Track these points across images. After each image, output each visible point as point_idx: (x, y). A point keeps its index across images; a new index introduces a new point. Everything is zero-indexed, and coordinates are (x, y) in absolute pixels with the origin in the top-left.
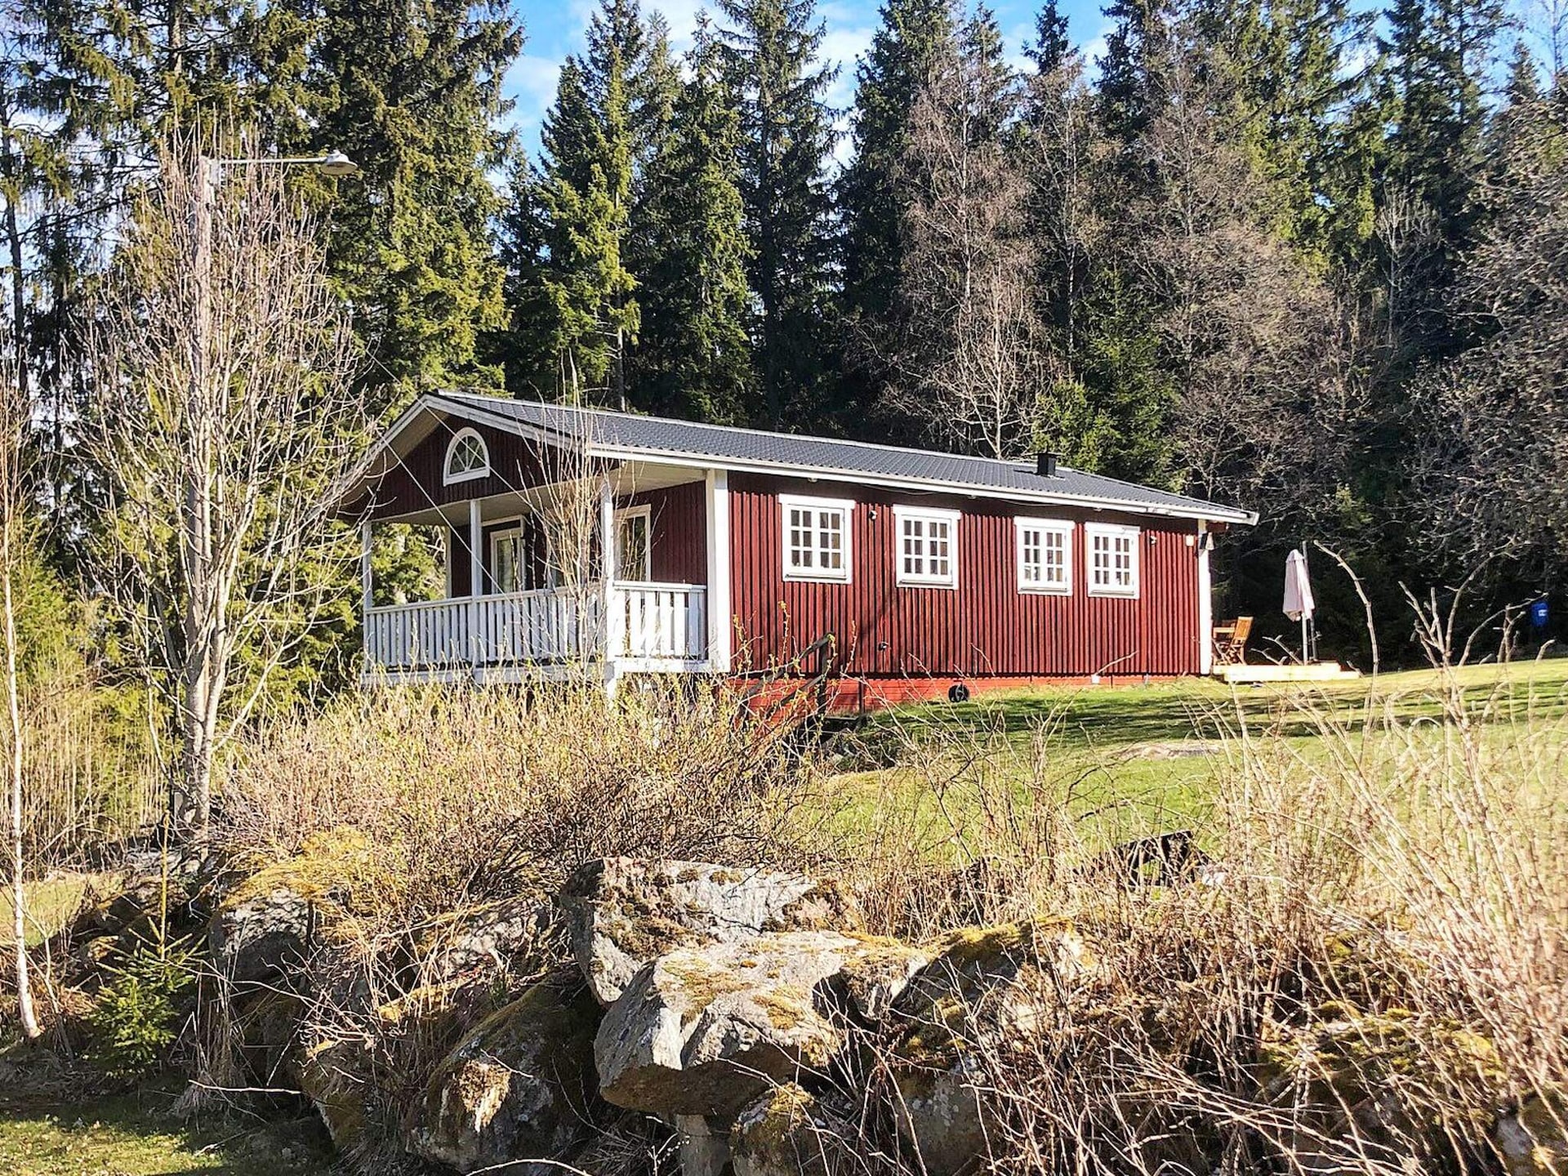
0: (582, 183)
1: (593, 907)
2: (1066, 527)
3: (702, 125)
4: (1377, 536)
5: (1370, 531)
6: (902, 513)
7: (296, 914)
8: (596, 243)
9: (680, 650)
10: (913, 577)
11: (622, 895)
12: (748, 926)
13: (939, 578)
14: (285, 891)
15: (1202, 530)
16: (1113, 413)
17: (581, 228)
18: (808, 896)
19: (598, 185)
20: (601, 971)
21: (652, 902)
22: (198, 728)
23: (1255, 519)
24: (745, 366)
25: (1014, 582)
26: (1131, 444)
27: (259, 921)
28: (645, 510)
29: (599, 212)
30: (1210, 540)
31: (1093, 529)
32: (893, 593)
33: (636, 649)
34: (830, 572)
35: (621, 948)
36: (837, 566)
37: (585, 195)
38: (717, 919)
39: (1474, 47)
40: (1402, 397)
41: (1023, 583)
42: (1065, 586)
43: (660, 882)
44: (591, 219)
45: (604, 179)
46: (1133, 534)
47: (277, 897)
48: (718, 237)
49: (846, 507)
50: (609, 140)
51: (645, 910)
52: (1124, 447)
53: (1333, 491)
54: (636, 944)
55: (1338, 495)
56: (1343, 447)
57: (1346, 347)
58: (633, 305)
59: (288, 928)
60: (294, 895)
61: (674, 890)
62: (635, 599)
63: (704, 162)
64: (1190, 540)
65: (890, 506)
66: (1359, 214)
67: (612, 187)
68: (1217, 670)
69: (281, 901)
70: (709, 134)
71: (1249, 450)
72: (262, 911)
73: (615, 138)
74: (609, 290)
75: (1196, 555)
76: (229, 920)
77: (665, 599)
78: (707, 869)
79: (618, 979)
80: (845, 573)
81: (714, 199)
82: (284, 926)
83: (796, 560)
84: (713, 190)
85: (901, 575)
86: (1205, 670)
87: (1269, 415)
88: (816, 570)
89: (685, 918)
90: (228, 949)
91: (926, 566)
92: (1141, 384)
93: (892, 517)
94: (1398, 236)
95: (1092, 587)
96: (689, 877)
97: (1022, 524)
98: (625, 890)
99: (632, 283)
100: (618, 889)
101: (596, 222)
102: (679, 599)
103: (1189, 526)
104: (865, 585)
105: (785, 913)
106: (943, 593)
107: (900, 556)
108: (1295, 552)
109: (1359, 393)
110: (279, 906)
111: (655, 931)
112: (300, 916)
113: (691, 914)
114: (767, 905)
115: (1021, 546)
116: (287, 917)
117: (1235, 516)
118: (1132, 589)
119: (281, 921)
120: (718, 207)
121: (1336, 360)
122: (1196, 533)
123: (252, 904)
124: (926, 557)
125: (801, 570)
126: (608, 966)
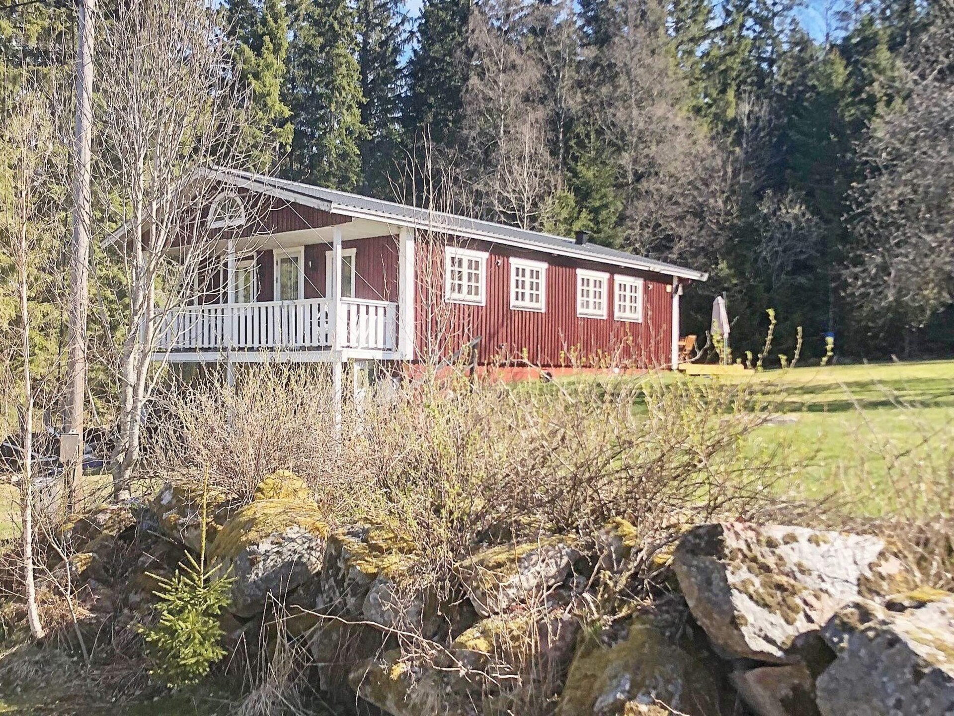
0: (257, 48)
1: (724, 567)
2: (604, 276)
3: (335, 18)
4: (741, 292)
5: (738, 288)
6: (515, 262)
7: (306, 546)
8: (265, 86)
9: (381, 346)
10: (519, 303)
11: (745, 556)
12: (847, 581)
13: (534, 305)
14: (296, 528)
15: (675, 282)
16: (590, 212)
17: (256, 76)
18: (882, 554)
19: (267, 49)
20: (746, 624)
21: (771, 561)
22: (130, 390)
23: (705, 277)
24: (358, 169)
25: (575, 309)
26: (599, 231)
27: (278, 552)
28: (352, 252)
29: (268, 66)
30: (680, 289)
31: (619, 279)
32: (509, 313)
33: (353, 343)
34: (472, 297)
35: (757, 603)
36: (477, 294)
37: (259, 54)
38: (824, 577)
39: (781, 16)
40: (756, 210)
41: (580, 310)
42: (603, 313)
43: (771, 544)
44: (263, 71)
45: (271, 47)
46: (639, 283)
47: (291, 533)
48: (344, 88)
49: (483, 256)
50: (276, 22)
51: (767, 569)
52: (595, 232)
53: (717, 264)
54: (769, 600)
55: (719, 267)
56: (722, 240)
57: (725, 180)
58: (289, 127)
59: (300, 558)
60: (303, 531)
61: (782, 550)
62: (354, 309)
63: (336, 41)
64: (669, 288)
65: (508, 258)
66: (728, 104)
67: (276, 52)
68: (681, 367)
69: (294, 536)
70: (340, 23)
71: (669, 238)
72: (279, 544)
73: (279, 21)
74: (273, 116)
75: (672, 297)
76: (254, 552)
77: (372, 310)
78: (803, 533)
79: (761, 630)
80: (481, 299)
81: (341, 64)
82: (297, 556)
83: (453, 289)
84: (341, 59)
85: (513, 302)
86: (674, 367)
87: (680, 218)
88: (464, 295)
89: (798, 575)
90: (253, 576)
91: (527, 297)
92: (605, 196)
93: (509, 264)
94: (749, 118)
95: (617, 314)
96: (790, 539)
97: (581, 273)
98: (746, 551)
99: (287, 113)
100: (740, 550)
101: (266, 73)
102: (381, 311)
103: (668, 279)
104: (492, 307)
105: (871, 569)
106: (536, 314)
107: (513, 290)
108: (719, 298)
109: (732, 207)
110: (293, 540)
111: (780, 587)
112: (308, 548)
113: (802, 572)
114: (855, 563)
115: (579, 287)
116: (299, 549)
117: (694, 275)
118: (638, 317)
119: (295, 552)
120: (343, 70)
121: (718, 188)
122: (672, 284)
123: (271, 539)
124: (527, 291)
125: (456, 295)
126: (751, 619)
